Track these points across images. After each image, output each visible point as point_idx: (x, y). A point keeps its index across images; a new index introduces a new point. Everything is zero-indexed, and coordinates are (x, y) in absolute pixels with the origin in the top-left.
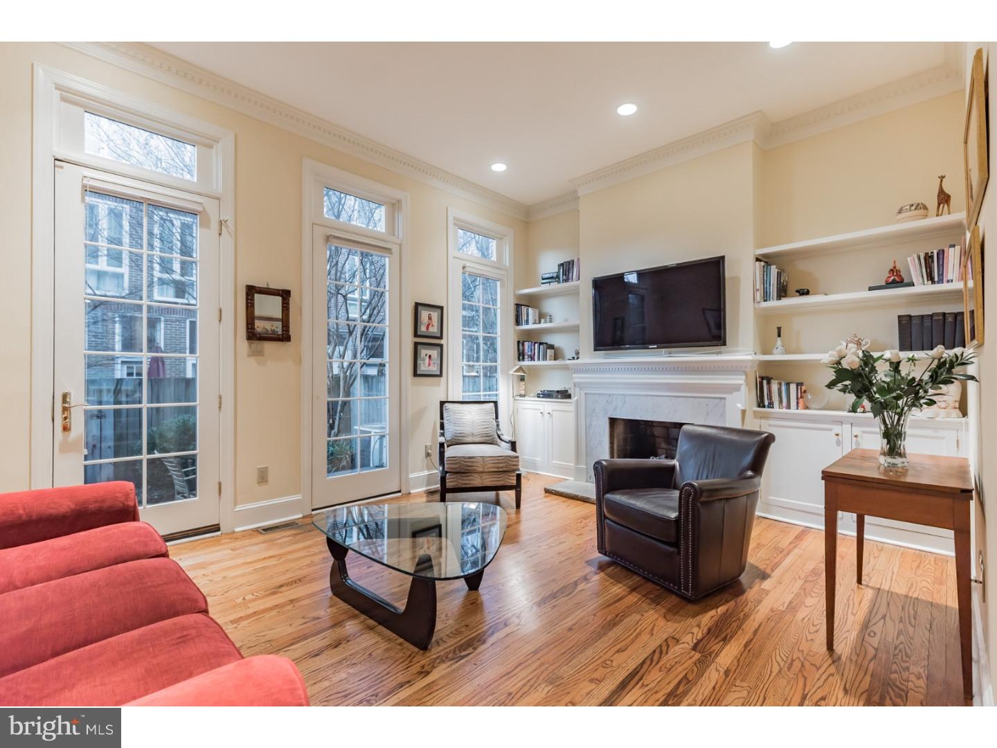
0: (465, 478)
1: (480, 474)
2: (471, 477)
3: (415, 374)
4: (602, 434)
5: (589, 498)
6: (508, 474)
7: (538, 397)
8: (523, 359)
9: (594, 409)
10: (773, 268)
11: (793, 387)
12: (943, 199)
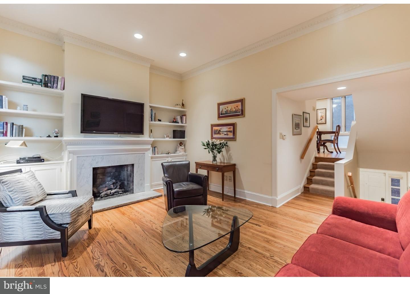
0: (76, 223)
1: (81, 216)
2: (78, 220)
4: (88, 177)
7: (18, 163)
9: (84, 165)
10: (153, 111)
11: (156, 148)
12: (183, 105)
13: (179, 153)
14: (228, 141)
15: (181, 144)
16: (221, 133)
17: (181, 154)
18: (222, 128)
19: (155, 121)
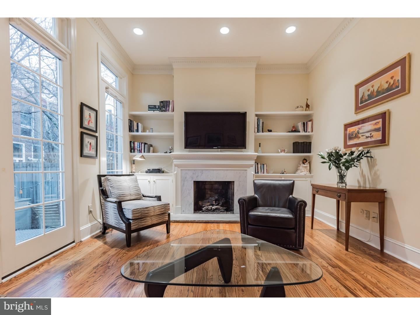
0: (142, 222)
1: (151, 217)
2: (146, 220)
3: (82, 155)
4: (190, 189)
5: (195, 221)
6: (164, 214)
7: (146, 173)
8: (134, 152)
9: (186, 177)
10: (261, 120)
11: (265, 165)
12: (308, 106)
13: (299, 173)
14: (371, 149)
15: (305, 161)
16: (360, 135)
17: (302, 174)
18: (362, 127)
19: (263, 132)
